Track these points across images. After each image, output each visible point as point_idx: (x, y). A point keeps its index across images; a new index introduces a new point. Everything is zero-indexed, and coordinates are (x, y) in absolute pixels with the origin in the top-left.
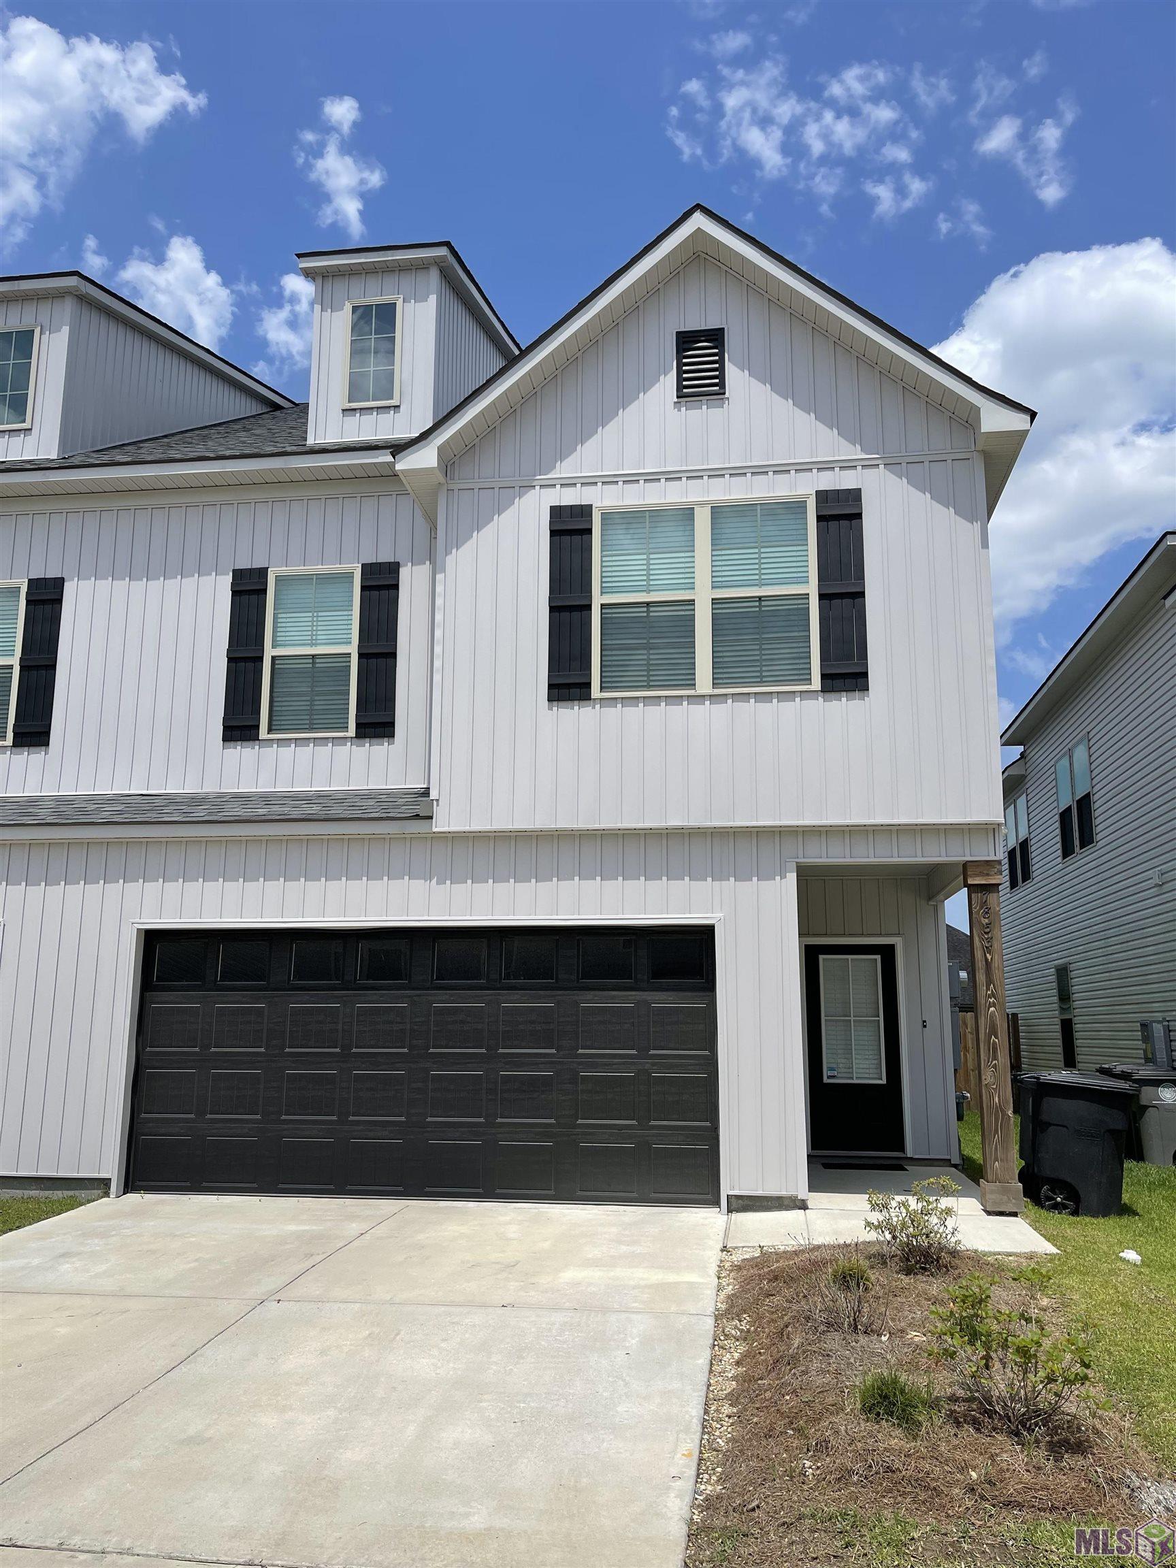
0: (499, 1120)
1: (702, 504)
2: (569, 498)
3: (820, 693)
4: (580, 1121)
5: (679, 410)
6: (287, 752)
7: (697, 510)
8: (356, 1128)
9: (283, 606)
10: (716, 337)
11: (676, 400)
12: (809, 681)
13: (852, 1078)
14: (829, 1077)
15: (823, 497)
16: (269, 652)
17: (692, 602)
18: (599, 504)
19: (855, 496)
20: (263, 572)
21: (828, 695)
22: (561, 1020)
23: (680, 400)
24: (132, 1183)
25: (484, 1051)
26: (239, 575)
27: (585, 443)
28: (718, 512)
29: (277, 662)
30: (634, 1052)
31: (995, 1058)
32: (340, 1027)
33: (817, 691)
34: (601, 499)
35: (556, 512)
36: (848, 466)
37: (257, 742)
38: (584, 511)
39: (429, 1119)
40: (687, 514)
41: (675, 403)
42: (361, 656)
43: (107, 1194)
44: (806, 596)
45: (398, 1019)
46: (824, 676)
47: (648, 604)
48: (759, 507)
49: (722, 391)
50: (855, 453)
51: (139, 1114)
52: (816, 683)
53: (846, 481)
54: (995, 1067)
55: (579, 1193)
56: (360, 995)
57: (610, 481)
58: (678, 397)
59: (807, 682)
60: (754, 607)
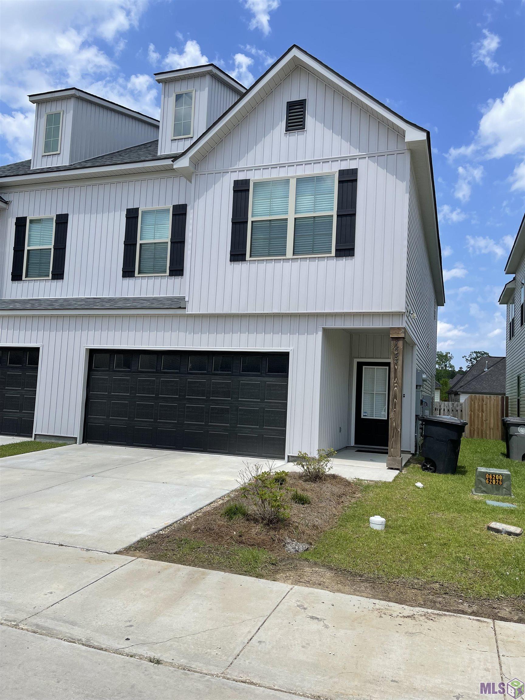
0: (210, 424)
1: (293, 177)
2: (242, 176)
3: (335, 257)
4: (238, 426)
5: (286, 137)
6: (145, 281)
7: (291, 180)
8: (160, 424)
9: (144, 223)
10: (302, 104)
11: (285, 132)
12: (330, 252)
13: (373, 417)
14: (364, 416)
15: (341, 172)
16: (139, 242)
17: (287, 219)
18: (253, 179)
19: (354, 172)
20: (137, 209)
21: (338, 258)
22: (233, 387)
23: (287, 132)
24: (86, 439)
25: (205, 398)
26: (129, 211)
27: (249, 152)
28: (300, 181)
29: (142, 246)
30: (259, 400)
31: (395, 408)
32: (155, 387)
33: (334, 257)
34: (254, 177)
35: (236, 183)
36: (353, 158)
37: (134, 278)
38: (246, 182)
39: (185, 422)
40: (287, 181)
41: (285, 134)
42: (171, 242)
43: (76, 443)
44: (332, 216)
45: (175, 385)
46: (336, 250)
47: (270, 220)
48: (315, 178)
49: (304, 128)
50: (355, 152)
51: (88, 416)
52: (333, 253)
53: (352, 165)
54: (395, 411)
55: (237, 452)
56: (162, 375)
57: (257, 169)
58: (286, 131)
59: (329, 253)
60: (311, 221)
